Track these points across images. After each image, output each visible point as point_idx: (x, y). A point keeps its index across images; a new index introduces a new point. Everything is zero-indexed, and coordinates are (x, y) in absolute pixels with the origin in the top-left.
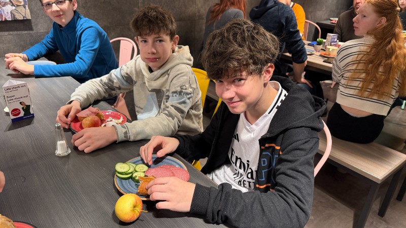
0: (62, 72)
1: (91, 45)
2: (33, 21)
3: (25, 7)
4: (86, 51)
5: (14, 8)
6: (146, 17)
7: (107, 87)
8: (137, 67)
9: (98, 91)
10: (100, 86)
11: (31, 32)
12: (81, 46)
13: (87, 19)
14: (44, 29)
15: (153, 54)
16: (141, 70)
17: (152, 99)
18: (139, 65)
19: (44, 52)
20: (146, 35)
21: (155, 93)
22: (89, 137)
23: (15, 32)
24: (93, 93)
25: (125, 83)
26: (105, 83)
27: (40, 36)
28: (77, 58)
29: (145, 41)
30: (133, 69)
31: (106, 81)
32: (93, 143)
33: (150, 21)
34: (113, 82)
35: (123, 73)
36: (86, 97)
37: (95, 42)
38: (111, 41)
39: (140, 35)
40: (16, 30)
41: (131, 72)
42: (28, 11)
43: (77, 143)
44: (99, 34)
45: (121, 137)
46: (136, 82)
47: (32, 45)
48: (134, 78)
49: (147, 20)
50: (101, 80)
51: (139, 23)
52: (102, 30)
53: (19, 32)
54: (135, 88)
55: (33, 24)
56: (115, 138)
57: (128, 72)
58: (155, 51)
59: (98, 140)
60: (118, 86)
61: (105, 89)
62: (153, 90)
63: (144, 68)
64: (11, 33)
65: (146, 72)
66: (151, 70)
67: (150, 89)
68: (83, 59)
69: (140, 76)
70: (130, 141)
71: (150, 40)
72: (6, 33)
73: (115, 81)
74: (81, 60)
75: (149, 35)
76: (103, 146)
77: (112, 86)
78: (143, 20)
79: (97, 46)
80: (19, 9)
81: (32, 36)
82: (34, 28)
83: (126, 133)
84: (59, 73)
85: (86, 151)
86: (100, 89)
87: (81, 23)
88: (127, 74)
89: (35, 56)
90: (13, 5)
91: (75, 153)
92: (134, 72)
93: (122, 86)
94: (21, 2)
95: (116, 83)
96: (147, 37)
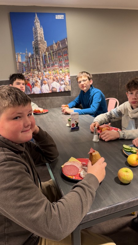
0: (85, 113)
1: (98, 100)
2: (71, 92)
3: (69, 85)
4: (96, 103)
5: (65, 86)
6: (134, 82)
7: (109, 117)
8: (125, 107)
9: (105, 119)
10: (106, 117)
11: (70, 96)
12: (93, 101)
13: (96, 89)
14: (75, 95)
15: (135, 99)
16: (127, 109)
17: (132, 123)
18: (126, 106)
19: (75, 105)
20: (133, 90)
21: (134, 120)
22: (108, 134)
23: (64, 97)
24: (103, 120)
25: (118, 115)
26: (108, 115)
27: (73, 98)
28: (91, 106)
29: (132, 93)
30: (123, 108)
31: (109, 114)
32: (109, 137)
33: (135, 84)
34: (112, 115)
35: (118, 110)
36: (100, 121)
37: (100, 99)
38: (106, 99)
39: (130, 90)
40: (65, 95)
41: (122, 110)
42: (70, 87)
43: (102, 136)
44: (102, 96)
45: (121, 136)
46: (123, 115)
47: (70, 102)
48: (123, 113)
49: (134, 83)
50: (106, 114)
51: (130, 85)
52: (102, 94)
53: (65, 97)
54: (123, 118)
55: (71, 93)
56: (118, 136)
57: (120, 110)
58: (136, 98)
59: (111, 136)
60: (114, 117)
61: (108, 118)
62: (133, 118)
63: (129, 108)
64: (63, 97)
65: (130, 110)
66: (133, 108)
67: (132, 118)
68: (94, 106)
69: (126, 112)
70: (125, 140)
71: (134, 92)
72: (60, 97)
73: (113, 114)
74: (94, 107)
75: (134, 90)
76: (113, 139)
77: (111, 117)
78: (132, 83)
79: (100, 101)
80: (67, 86)
81: (70, 98)
82: (71, 94)
83: (123, 135)
84: (84, 113)
85: (106, 140)
86: (106, 118)
87: (93, 90)
88: (119, 111)
89: (72, 106)
90: (65, 85)
91: (101, 141)
92: (123, 110)
93: (116, 117)
94: (68, 83)
95: (114, 115)
96: (133, 91)
